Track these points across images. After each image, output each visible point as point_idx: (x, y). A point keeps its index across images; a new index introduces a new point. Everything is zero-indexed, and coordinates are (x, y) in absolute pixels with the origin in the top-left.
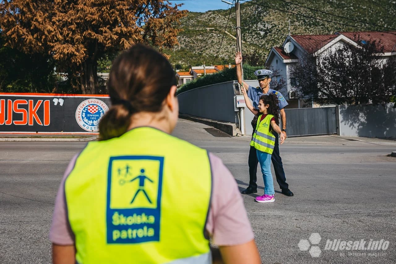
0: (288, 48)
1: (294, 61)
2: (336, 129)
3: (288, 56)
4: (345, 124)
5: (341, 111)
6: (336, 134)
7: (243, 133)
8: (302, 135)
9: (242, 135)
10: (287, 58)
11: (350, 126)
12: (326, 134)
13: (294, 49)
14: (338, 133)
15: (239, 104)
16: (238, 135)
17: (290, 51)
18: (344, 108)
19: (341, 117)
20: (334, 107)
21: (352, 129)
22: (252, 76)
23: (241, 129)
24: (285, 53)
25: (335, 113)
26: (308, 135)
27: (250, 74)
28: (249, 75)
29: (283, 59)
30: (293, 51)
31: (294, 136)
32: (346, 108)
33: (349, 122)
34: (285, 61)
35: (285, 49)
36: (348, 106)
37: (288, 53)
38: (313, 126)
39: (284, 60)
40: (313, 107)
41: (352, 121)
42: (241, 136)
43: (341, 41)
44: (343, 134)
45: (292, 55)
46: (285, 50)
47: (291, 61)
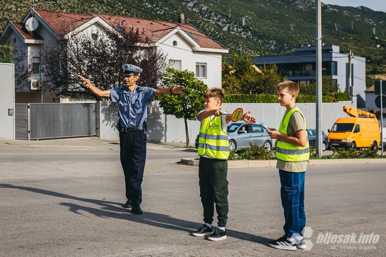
0: (30, 25)
1: (38, 42)
2: (96, 130)
3: (31, 35)
4: (107, 125)
5: (102, 109)
6: (96, 136)
8: (56, 137)
10: (28, 38)
11: (112, 127)
12: (87, 135)
13: (38, 27)
14: (97, 135)
17: (33, 29)
18: (106, 105)
19: (102, 116)
20: (94, 103)
21: (114, 130)
24: (28, 31)
25: (96, 111)
26: (64, 137)
29: (25, 38)
30: (36, 29)
31: (47, 138)
32: (108, 106)
33: (111, 122)
34: (27, 41)
35: (28, 26)
36: (110, 103)
37: (30, 31)
38: (69, 125)
39: (25, 40)
40: (61, 103)
41: (114, 121)
43: (97, 24)
44: (104, 136)
45: (35, 35)
46: (27, 28)
47: (35, 42)
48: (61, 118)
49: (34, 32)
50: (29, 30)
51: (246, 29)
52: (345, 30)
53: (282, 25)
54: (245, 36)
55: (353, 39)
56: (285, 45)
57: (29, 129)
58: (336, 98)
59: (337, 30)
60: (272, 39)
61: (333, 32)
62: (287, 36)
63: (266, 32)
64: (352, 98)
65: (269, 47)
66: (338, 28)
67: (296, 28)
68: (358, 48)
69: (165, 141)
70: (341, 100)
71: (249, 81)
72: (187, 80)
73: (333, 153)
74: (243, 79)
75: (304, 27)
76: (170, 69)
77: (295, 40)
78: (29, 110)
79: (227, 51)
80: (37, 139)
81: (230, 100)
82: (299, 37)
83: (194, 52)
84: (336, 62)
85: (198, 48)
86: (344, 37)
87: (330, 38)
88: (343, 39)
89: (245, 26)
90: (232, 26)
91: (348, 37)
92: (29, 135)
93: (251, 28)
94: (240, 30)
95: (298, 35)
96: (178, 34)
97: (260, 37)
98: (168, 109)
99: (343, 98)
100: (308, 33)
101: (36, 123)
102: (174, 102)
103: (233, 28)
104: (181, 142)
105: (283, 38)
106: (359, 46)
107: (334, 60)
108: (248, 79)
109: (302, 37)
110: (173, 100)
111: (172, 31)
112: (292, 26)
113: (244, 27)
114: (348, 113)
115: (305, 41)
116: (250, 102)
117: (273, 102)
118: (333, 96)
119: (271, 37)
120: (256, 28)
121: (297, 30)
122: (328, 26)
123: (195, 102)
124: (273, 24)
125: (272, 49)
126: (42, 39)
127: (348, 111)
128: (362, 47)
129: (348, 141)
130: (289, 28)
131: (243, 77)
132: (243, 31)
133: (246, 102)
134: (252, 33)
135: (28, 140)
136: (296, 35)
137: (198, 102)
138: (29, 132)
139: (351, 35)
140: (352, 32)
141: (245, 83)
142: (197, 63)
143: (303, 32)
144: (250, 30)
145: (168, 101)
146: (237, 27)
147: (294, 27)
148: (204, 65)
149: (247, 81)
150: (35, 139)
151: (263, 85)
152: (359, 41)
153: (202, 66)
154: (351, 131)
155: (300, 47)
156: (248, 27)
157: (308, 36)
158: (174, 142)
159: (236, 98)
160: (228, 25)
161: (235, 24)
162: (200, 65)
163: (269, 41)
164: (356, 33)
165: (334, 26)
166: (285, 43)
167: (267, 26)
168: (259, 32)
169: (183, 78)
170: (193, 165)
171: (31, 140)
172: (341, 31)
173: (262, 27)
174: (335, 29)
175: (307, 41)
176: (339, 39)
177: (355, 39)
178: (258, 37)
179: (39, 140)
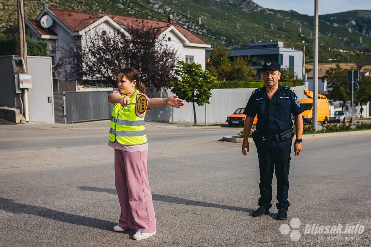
1: (53, 37)
3: (46, 31)
7: (28, 119)
9: (28, 122)
10: (44, 33)
13: (52, 24)
15: (23, 84)
16: (22, 122)
17: (48, 25)
22: (34, 52)
23: (24, 115)
27: (33, 49)
28: (30, 50)
29: (41, 33)
30: (51, 26)
34: (43, 36)
35: (43, 23)
38: (98, 110)
40: (77, 90)
42: (26, 123)
43: (106, 22)
45: (50, 31)
46: (42, 25)
47: (50, 37)
48: (91, 104)
49: (48, 28)
50: (44, 27)
51: (202, 27)
52: (279, 29)
53: (230, 24)
54: (201, 33)
55: (285, 36)
56: (233, 40)
57: (65, 114)
58: (294, 84)
59: (272, 29)
60: (222, 36)
61: (270, 30)
62: (235, 33)
63: (218, 30)
64: (305, 83)
65: (220, 42)
66: (274, 27)
67: (242, 27)
68: (288, 44)
69: (172, 121)
70: (297, 85)
71: (224, 70)
72: (197, 71)
73: (322, 128)
74: (220, 69)
75: (248, 27)
76: (181, 62)
77: (241, 37)
78: (64, 98)
79: (209, 46)
80: (72, 122)
81: (220, 86)
82: (244, 34)
83: (185, 46)
84: (282, 55)
85: (188, 43)
86: (278, 35)
87: (267, 35)
88: (277, 36)
89: (201, 24)
90: (191, 24)
91: (280, 35)
92: (65, 119)
93: (206, 26)
94: (197, 28)
95: (243, 33)
96: (172, 31)
97: (213, 34)
98: (180, 94)
99: (299, 83)
100: (250, 31)
101: (71, 109)
102: (186, 89)
103: (192, 26)
104: (185, 122)
105: (231, 35)
106: (289, 41)
107: (280, 53)
108: (224, 68)
109: (246, 34)
110: (185, 87)
111: (167, 29)
112: (238, 25)
113: (200, 26)
114: (307, 96)
115: (248, 38)
116: (234, 88)
117: (251, 88)
118: (292, 82)
119: (222, 34)
120: (210, 27)
121: (242, 28)
122: (265, 25)
123: (203, 89)
124: (223, 23)
125: (223, 44)
126: (57, 35)
127: (307, 94)
128: (291, 42)
129: (309, 117)
130: (236, 27)
131: (219, 68)
132: (200, 29)
133: (232, 88)
134: (207, 31)
135: (64, 123)
136: (242, 33)
137: (206, 89)
138: (65, 116)
139: (283, 33)
140: (284, 30)
141: (222, 72)
142: (186, 56)
143: (247, 30)
144: (205, 28)
145: (182, 88)
146: (195, 26)
147: (240, 26)
148: (191, 57)
149: (223, 71)
150: (70, 122)
151: (237, 73)
152: (289, 38)
153: (190, 58)
154: (311, 109)
155: (253, 42)
156: (204, 26)
157: (251, 33)
158: (180, 121)
159: (224, 85)
160: (187, 24)
161: (193, 23)
162: (189, 57)
163: (221, 37)
164: (287, 32)
165: (271, 26)
166: (233, 39)
167: (218, 25)
168: (212, 30)
169: (193, 69)
170: (236, 142)
171: (67, 123)
172: (275, 30)
173: (215, 26)
174: (271, 28)
175: (250, 38)
176: (274, 36)
177: (286, 37)
178: (212, 33)
179: (74, 123)
